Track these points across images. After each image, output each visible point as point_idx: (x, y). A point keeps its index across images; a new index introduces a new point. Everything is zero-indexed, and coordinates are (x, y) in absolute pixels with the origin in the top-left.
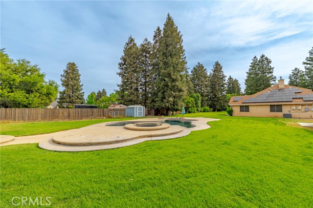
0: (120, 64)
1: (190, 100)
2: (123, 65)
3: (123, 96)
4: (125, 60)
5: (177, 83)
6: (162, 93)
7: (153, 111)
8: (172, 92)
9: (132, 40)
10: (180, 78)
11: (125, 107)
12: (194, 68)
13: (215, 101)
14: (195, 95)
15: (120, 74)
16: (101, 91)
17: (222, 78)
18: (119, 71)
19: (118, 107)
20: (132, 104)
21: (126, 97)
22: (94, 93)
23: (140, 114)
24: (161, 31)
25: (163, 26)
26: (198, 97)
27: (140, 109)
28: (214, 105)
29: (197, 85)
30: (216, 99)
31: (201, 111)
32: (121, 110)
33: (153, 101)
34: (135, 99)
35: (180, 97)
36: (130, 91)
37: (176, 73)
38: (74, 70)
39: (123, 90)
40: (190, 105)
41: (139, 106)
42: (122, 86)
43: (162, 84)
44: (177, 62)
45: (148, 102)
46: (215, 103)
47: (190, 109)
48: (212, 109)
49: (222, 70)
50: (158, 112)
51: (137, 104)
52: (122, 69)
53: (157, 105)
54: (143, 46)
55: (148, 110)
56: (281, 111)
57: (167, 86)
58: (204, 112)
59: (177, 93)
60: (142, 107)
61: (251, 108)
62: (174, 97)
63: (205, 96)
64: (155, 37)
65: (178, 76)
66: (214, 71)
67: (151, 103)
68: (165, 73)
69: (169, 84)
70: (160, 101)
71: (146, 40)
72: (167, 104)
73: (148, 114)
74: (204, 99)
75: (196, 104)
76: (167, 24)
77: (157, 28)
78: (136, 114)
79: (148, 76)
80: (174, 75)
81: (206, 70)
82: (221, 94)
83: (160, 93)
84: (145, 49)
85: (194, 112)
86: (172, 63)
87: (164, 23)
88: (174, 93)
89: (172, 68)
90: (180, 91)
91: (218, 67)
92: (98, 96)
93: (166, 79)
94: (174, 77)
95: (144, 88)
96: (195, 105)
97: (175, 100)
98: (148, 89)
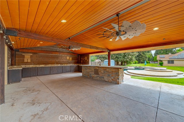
41: (112, 60)
61: (175, 62)
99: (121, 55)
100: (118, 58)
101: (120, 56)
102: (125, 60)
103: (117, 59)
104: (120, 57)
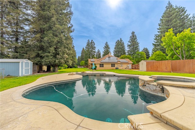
56: (115, 67)
60: (30, 61)
78: (22, 71)
99: (49, 52)
100: (42, 57)
101: (46, 54)
102: (57, 61)
103: (39, 59)
104: (48, 56)
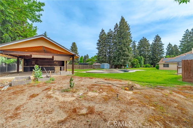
0: (97, 43)
1: (135, 61)
2: (99, 44)
3: (99, 59)
4: (100, 41)
5: (126, 52)
6: (118, 57)
7: (114, 66)
8: (123, 57)
9: (103, 31)
10: (127, 50)
11: (100, 64)
12: (140, 41)
13: (155, 60)
14: (139, 57)
15: (97, 48)
16: (86, 55)
17: (160, 46)
18: (97, 47)
19: (97, 64)
20: (103, 63)
21: (101, 59)
22: (82, 56)
23: (107, 67)
24: (118, 25)
25: (119, 23)
26: (142, 58)
27: (107, 65)
28: (154, 63)
29: (142, 51)
30: (155, 59)
31: (143, 67)
32: (98, 65)
33: (113, 61)
34: (105, 60)
35: (127, 59)
36: (102, 56)
37: (125, 47)
38: (75, 46)
39: (99, 56)
40: (135, 63)
41: (106, 64)
42: (98, 54)
43: (118, 53)
44: (126, 41)
45: (111, 61)
46: (155, 62)
47: (135, 66)
48: (152, 66)
49: (161, 40)
50: (116, 67)
51: (106, 63)
52: (98, 45)
53: (115, 63)
54: (108, 33)
55: (111, 66)
57: (121, 54)
58: (146, 67)
59: (126, 57)
60: (108, 64)
61: (170, 65)
62: (124, 59)
63: (147, 58)
64: (114, 28)
65: (127, 49)
66: (155, 41)
67: (112, 62)
68: (119, 48)
69: (122, 53)
70: (117, 62)
71: (110, 30)
72: (120, 63)
73: (111, 67)
74: (147, 59)
75: (140, 63)
76: (121, 22)
77: (116, 24)
78: (105, 67)
79: (111, 48)
80: (124, 48)
81: (148, 41)
82: (160, 56)
83: (117, 58)
84: (109, 35)
85: (138, 67)
86: (123, 42)
87: (120, 21)
88: (124, 58)
89: (123, 45)
90: (128, 56)
91: (158, 39)
92: (84, 58)
93: (120, 51)
94: (124, 49)
95: (109, 55)
96: (138, 63)
97: (125, 61)
98: (111, 55)
